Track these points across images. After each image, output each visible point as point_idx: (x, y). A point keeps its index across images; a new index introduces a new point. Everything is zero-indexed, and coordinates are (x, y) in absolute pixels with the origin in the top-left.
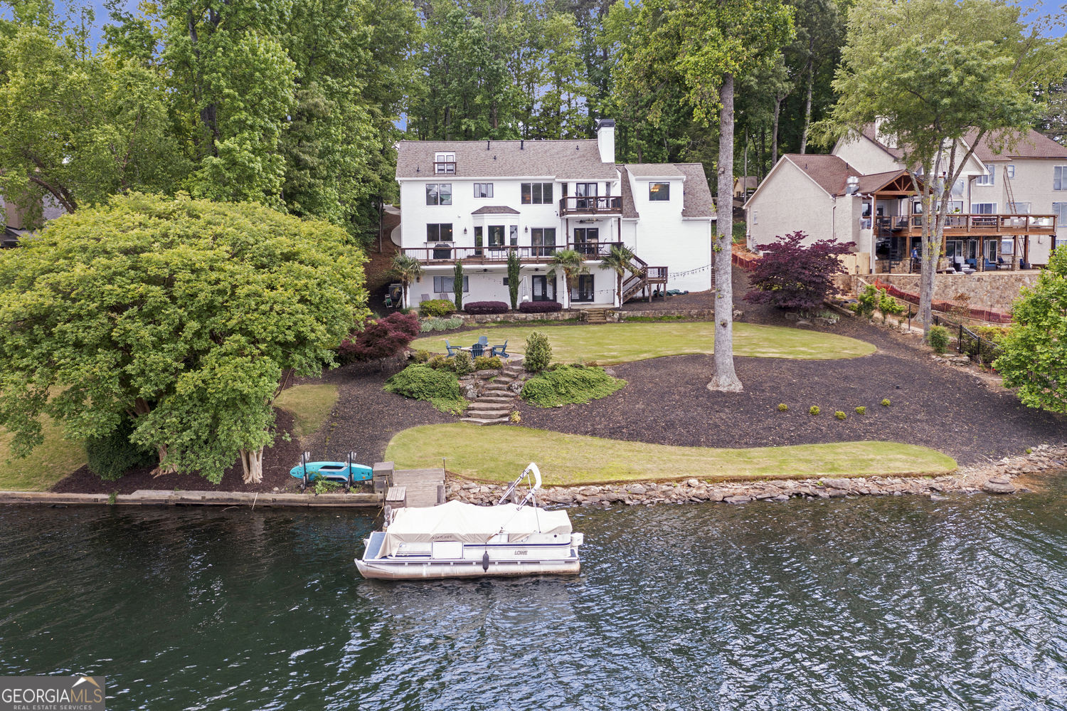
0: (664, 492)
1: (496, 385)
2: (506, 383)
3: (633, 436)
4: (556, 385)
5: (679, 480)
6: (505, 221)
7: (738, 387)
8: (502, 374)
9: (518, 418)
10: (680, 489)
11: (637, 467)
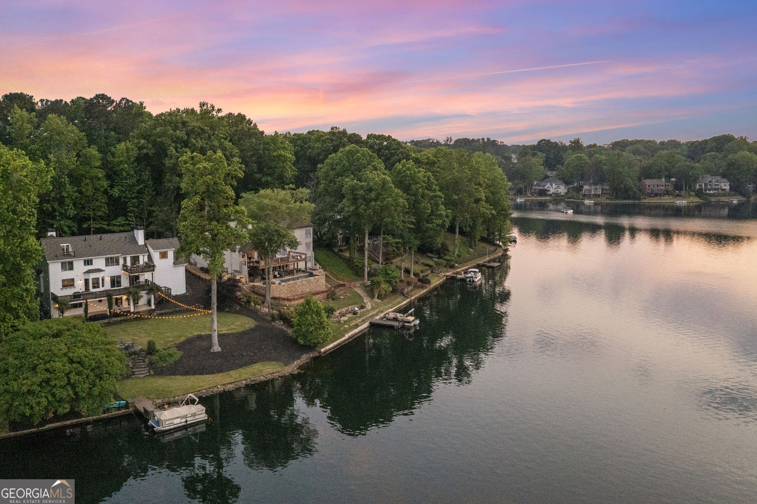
0: (212, 391)
1: (138, 361)
2: (142, 360)
3: (195, 373)
4: (161, 358)
5: (215, 387)
6: (99, 275)
7: (220, 349)
8: (138, 356)
9: (152, 373)
10: (215, 389)
11: (201, 385)
